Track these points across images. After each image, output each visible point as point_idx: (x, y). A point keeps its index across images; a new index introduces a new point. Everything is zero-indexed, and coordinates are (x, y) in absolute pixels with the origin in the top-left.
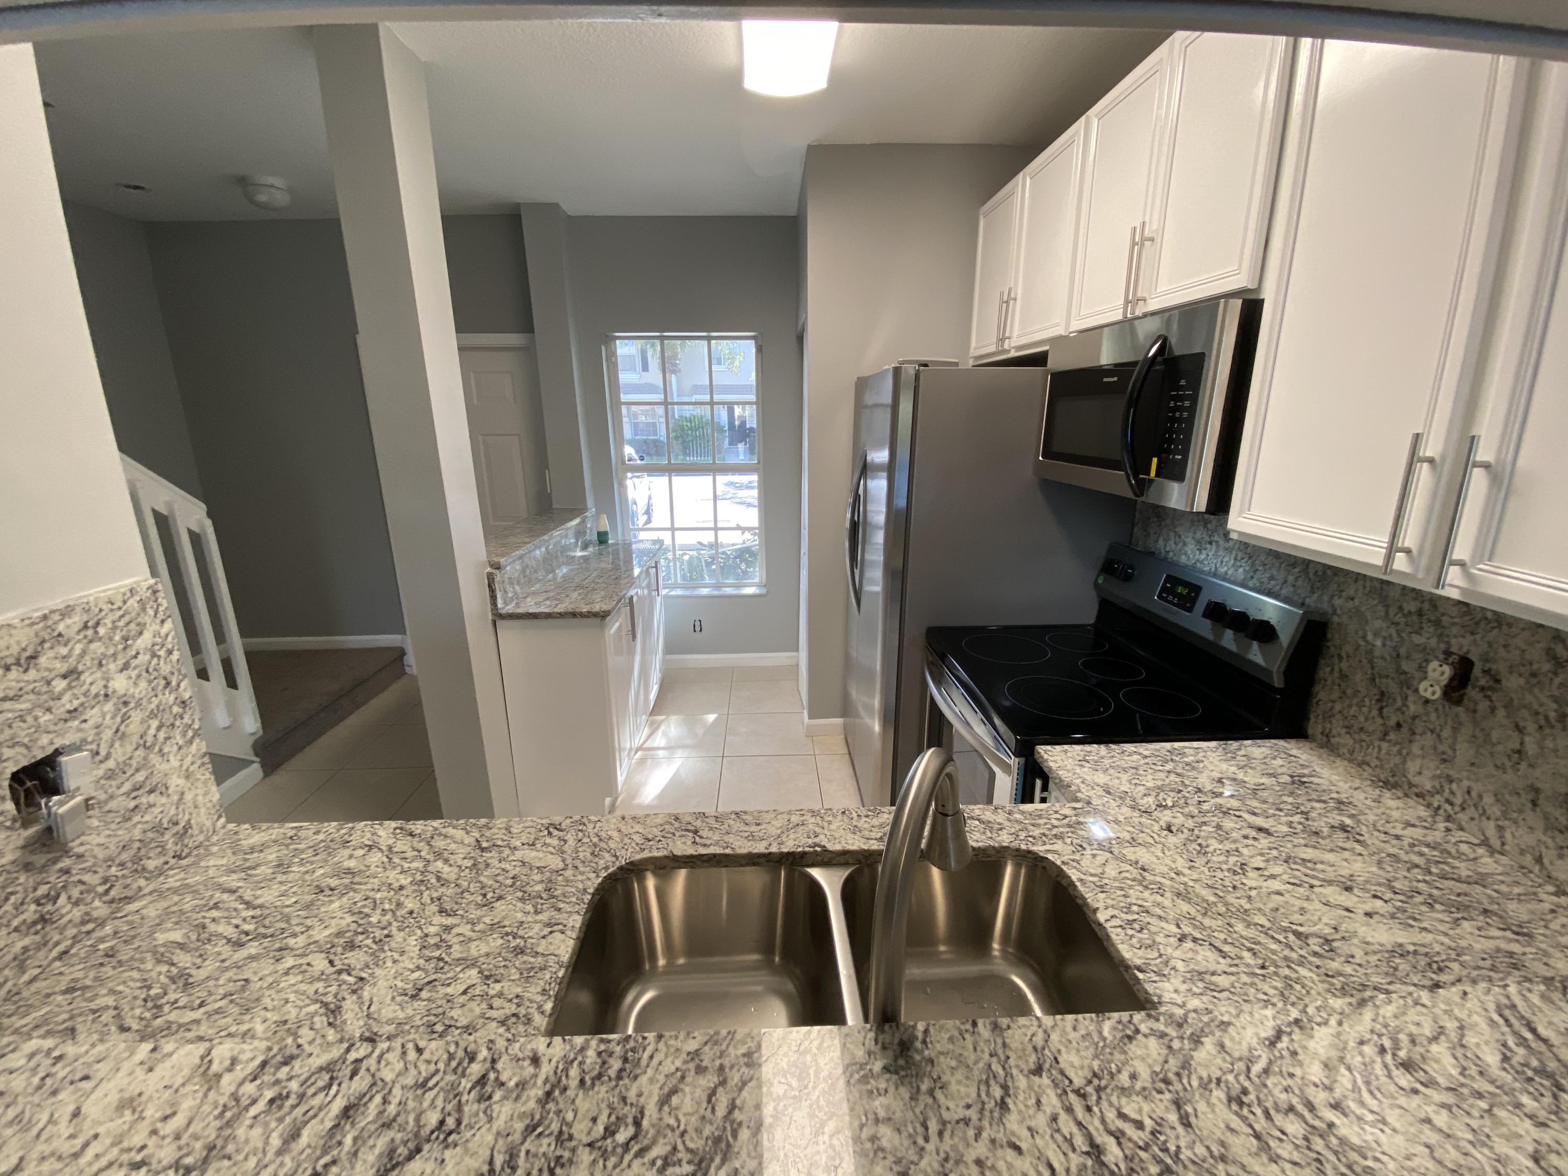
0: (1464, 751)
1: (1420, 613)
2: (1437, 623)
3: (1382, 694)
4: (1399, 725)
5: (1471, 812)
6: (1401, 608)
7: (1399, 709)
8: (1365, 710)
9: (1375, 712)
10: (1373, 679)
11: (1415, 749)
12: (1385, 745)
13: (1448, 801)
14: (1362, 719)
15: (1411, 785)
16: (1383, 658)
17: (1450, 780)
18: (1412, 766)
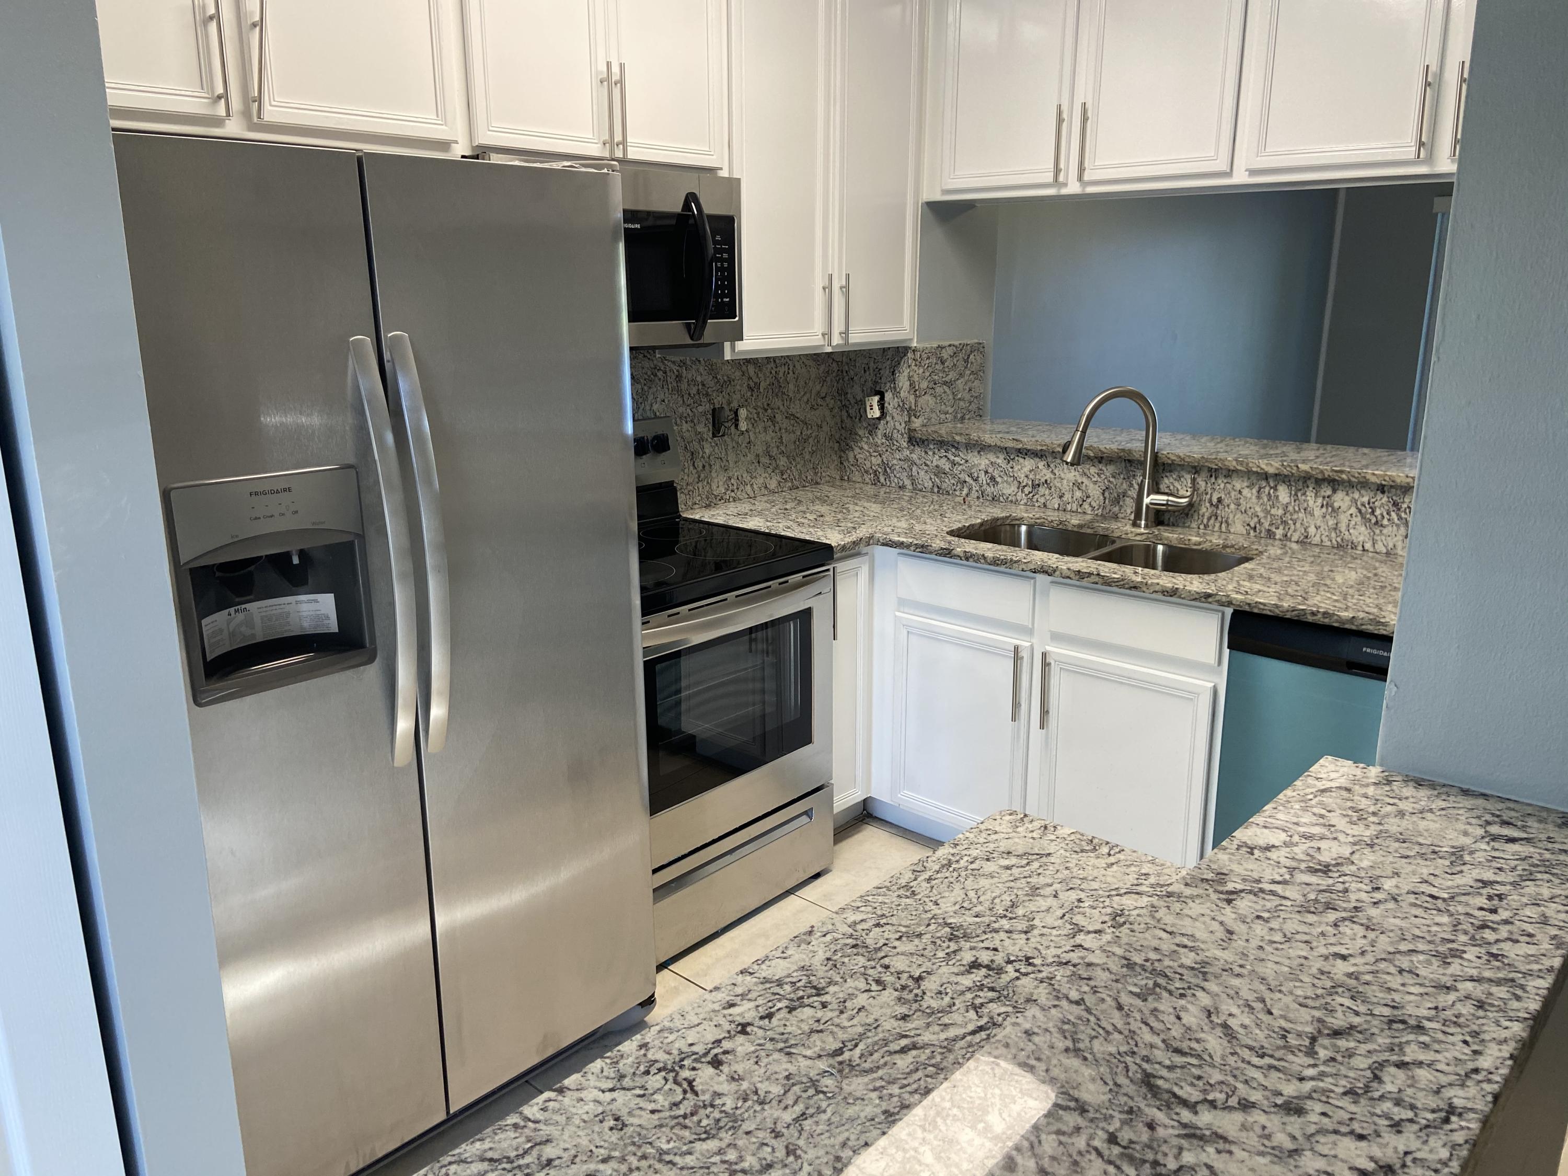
0: (732, 457)
1: (698, 392)
2: (707, 395)
3: (693, 454)
4: (704, 467)
5: (742, 487)
6: (689, 394)
7: (703, 457)
8: (686, 471)
9: (691, 468)
10: (686, 447)
11: (714, 474)
12: (700, 484)
13: (733, 491)
14: (686, 477)
15: (716, 496)
16: (688, 431)
17: (730, 478)
18: (714, 487)
